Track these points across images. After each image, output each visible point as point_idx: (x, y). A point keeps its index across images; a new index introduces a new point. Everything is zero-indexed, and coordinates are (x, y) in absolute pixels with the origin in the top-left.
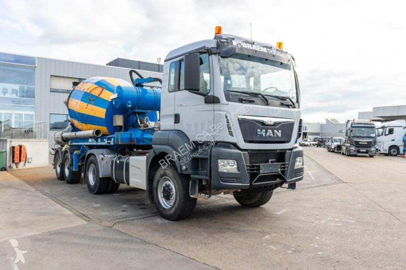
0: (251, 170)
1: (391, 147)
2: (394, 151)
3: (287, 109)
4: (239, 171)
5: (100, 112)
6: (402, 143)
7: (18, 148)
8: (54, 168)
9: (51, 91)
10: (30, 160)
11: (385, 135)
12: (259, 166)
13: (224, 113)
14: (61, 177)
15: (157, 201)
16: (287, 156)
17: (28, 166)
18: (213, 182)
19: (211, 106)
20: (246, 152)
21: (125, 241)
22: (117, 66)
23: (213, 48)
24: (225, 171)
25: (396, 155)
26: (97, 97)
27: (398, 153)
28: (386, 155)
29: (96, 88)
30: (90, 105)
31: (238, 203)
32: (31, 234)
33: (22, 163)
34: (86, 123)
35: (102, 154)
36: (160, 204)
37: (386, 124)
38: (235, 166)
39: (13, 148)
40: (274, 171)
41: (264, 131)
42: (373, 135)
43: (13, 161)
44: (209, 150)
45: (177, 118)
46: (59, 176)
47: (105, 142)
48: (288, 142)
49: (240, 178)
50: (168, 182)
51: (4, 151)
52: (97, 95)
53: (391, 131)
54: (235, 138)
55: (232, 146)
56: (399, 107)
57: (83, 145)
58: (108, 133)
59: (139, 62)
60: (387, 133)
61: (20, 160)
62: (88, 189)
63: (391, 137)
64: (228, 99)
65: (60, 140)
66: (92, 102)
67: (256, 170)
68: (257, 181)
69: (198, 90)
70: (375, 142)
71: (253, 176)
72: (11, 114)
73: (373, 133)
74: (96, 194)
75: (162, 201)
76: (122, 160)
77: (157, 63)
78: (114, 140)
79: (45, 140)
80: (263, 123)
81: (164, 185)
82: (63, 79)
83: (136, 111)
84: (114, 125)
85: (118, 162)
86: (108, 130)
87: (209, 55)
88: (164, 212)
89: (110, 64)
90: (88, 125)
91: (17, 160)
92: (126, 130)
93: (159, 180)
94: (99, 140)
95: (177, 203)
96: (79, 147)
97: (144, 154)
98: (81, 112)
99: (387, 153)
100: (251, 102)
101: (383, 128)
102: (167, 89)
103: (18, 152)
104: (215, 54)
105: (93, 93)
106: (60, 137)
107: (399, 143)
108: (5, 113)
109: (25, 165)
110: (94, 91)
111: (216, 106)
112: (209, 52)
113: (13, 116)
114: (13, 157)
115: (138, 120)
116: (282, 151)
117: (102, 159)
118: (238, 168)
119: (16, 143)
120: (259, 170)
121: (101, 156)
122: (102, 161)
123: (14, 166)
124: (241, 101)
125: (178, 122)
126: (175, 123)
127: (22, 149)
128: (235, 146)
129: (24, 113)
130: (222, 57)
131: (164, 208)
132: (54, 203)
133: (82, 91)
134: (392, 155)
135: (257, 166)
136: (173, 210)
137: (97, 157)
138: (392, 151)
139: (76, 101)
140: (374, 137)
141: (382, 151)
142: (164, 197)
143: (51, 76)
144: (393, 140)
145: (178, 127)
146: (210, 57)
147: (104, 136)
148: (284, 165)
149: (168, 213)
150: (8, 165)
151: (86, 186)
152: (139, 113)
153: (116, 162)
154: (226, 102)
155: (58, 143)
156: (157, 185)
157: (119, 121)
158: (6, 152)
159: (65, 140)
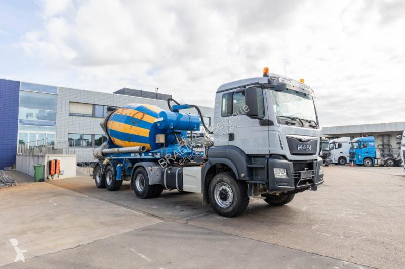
0: (295, 176)
1: (341, 158)
2: (342, 161)
3: (313, 129)
4: (288, 177)
5: (145, 132)
6: (349, 155)
7: (54, 162)
8: (93, 178)
9: (70, 115)
10: (62, 172)
11: (336, 149)
12: (300, 173)
13: (278, 133)
14: (103, 185)
15: (214, 202)
16: (315, 165)
17: (61, 177)
18: (271, 185)
19: (266, 128)
20: (291, 163)
21: (209, 234)
22: (123, 94)
23: (265, 84)
24: (279, 177)
25: (344, 165)
26: (140, 120)
27: (346, 163)
28: (336, 164)
29: (137, 113)
30: (133, 126)
31: (266, 203)
32: (126, 230)
33: (57, 175)
34: (129, 141)
35: (150, 166)
36: (217, 204)
37: (336, 140)
38: (285, 173)
39: (50, 162)
40: (308, 176)
41: (301, 146)
42: (328, 149)
43: (50, 173)
44: (266, 161)
45: (232, 137)
46: (99, 185)
47: (150, 156)
48: (315, 154)
49: (289, 182)
50: (224, 187)
51: (42, 164)
52: (140, 119)
53: (340, 146)
54: (284, 151)
55: (282, 158)
56: (342, 127)
57: (125, 159)
58: (151, 149)
59: (141, 91)
60: (337, 147)
61: (55, 173)
62: (135, 195)
63: (340, 150)
64: (279, 122)
65: (100, 155)
66: (136, 124)
67: (298, 176)
68: (299, 185)
69: (257, 115)
70: (329, 154)
71: (296, 180)
72: (36, 134)
73: (327, 147)
74: (145, 198)
75: (219, 201)
76: (173, 171)
77: (155, 92)
78: (161, 154)
79: (75, 155)
80: (300, 140)
81: (221, 189)
82: (79, 105)
83: (176, 131)
84: (157, 142)
85: (169, 172)
86: (151, 146)
87: (262, 89)
88: (222, 211)
89: (117, 93)
90: (131, 142)
91: (53, 172)
92: (166, 146)
93: (215, 186)
94: (143, 155)
95: (235, 203)
96: (120, 161)
97: (199, 165)
98: (125, 132)
99: (337, 162)
100: (293, 124)
101: (334, 143)
102: (220, 114)
103: (54, 166)
104: (268, 88)
105: (135, 117)
106: (100, 152)
107: (346, 154)
108: (30, 134)
109: (58, 177)
110: (136, 115)
111: (271, 127)
112: (263, 87)
113: (37, 136)
114: (50, 170)
115: (177, 139)
116: (311, 161)
117: (151, 170)
118: (287, 175)
119: (52, 158)
120: (300, 176)
121: (150, 168)
122: (151, 172)
123: (50, 177)
124: (287, 123)
125: (233, 140)
126: (229, 140)
127: (57, 163)
128: (284, 157)
129: (46, 133)
130: (276, 91)
131: (221, 208)
132: (117, 206)
133: (123, 115)
134: (341, 164)
135: (298, 173)
136: (232, 208)
137: (146, 168)
138: (341, 161)
139: (119, 123)
140: (329, 151)
141: (334, 162)
142: (221, 198)
143: (70, 102)
144: (341, 153)
145: (232, 143)
146: (263, 90)
147: (148, 151)
148: (313, 172)
149: (226, 211)
150: (45, 176)
151: (133, 192)
152: (177, 133)
153: (167, 172)
154: (278, 124)
155: (97, 157)
156: (214, 190)
157: (161, 139)
158: (44, 166)
159: (105, 155)
